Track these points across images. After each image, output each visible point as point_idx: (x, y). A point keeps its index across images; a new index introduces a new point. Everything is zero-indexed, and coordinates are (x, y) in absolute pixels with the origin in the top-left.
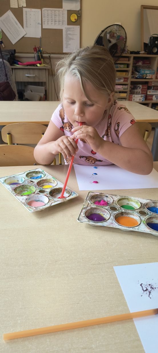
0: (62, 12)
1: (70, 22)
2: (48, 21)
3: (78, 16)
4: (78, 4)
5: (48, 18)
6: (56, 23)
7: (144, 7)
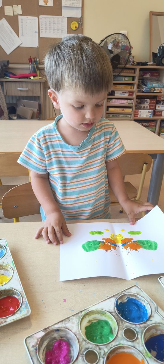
0: (62, 19)
1: (70, 31)
2: (46, 30)
3: (79, 24)
4: (80, 11)
5: (46, 26)
6: (55, 32)
7: (153, 14)
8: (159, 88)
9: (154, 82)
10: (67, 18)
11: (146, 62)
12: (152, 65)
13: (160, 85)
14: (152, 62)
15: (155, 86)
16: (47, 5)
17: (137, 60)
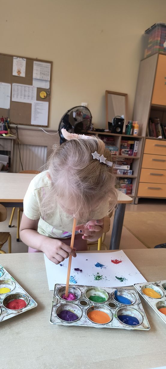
0: (32, 88)
1: (39, 98)
2: (17, 95)
3: (47, 94)
4: (48, 84)
5: (17, 92)
6: (25, 98)
7: (108, 92)
8: (115, 151)
9: (110, 146)
10: (37, 88)
11: (104, 129)
12: (108, 132)
13: (115, 148)
14: (108, 129)
15: (111, 149)
16: (20, 75)
17: (96, 127)
